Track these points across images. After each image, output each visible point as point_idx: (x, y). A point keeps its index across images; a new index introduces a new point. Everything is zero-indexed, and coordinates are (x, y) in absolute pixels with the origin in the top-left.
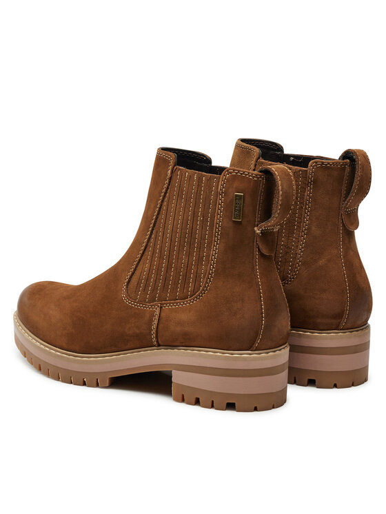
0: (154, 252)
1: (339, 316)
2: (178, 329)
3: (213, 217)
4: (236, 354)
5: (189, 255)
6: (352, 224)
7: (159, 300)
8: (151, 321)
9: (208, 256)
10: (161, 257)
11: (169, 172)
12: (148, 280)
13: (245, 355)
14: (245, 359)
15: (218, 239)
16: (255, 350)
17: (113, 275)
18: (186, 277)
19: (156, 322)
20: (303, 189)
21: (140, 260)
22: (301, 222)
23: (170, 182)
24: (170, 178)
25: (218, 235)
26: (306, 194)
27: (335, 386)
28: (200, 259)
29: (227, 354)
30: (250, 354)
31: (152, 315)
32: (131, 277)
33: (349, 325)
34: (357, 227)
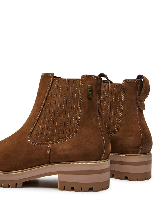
0: (45, 118)
1: (138, 147)
2: (62, 153)
3: (77, 97)
4: (93, 163)
5: (65, 117)
6: (142, 107)
7: (49, 140)
8: (46, 151)
9: (76, 116)
10: (49, 120)
11: (51, 80)
12: (42, 132)
13: (98, 163)
14: (98, 165)
15: (80, 108)
16: (102, 160)
17: (21, 132)
18: (64, 128)
19: (49, 151)
20: (120, 92)
21: (36, 123)
22: (120, 107)
23: (51, 85)
24: (52, 84)
25: (81, 106)
26: (121, 94)
27: (137, 180)
28: (71, 118)
29: (89, 163)
30: (100, 162)
31: (47, 148)
32: (32, 132)
33: (143, 152)
34: (144, 109)
